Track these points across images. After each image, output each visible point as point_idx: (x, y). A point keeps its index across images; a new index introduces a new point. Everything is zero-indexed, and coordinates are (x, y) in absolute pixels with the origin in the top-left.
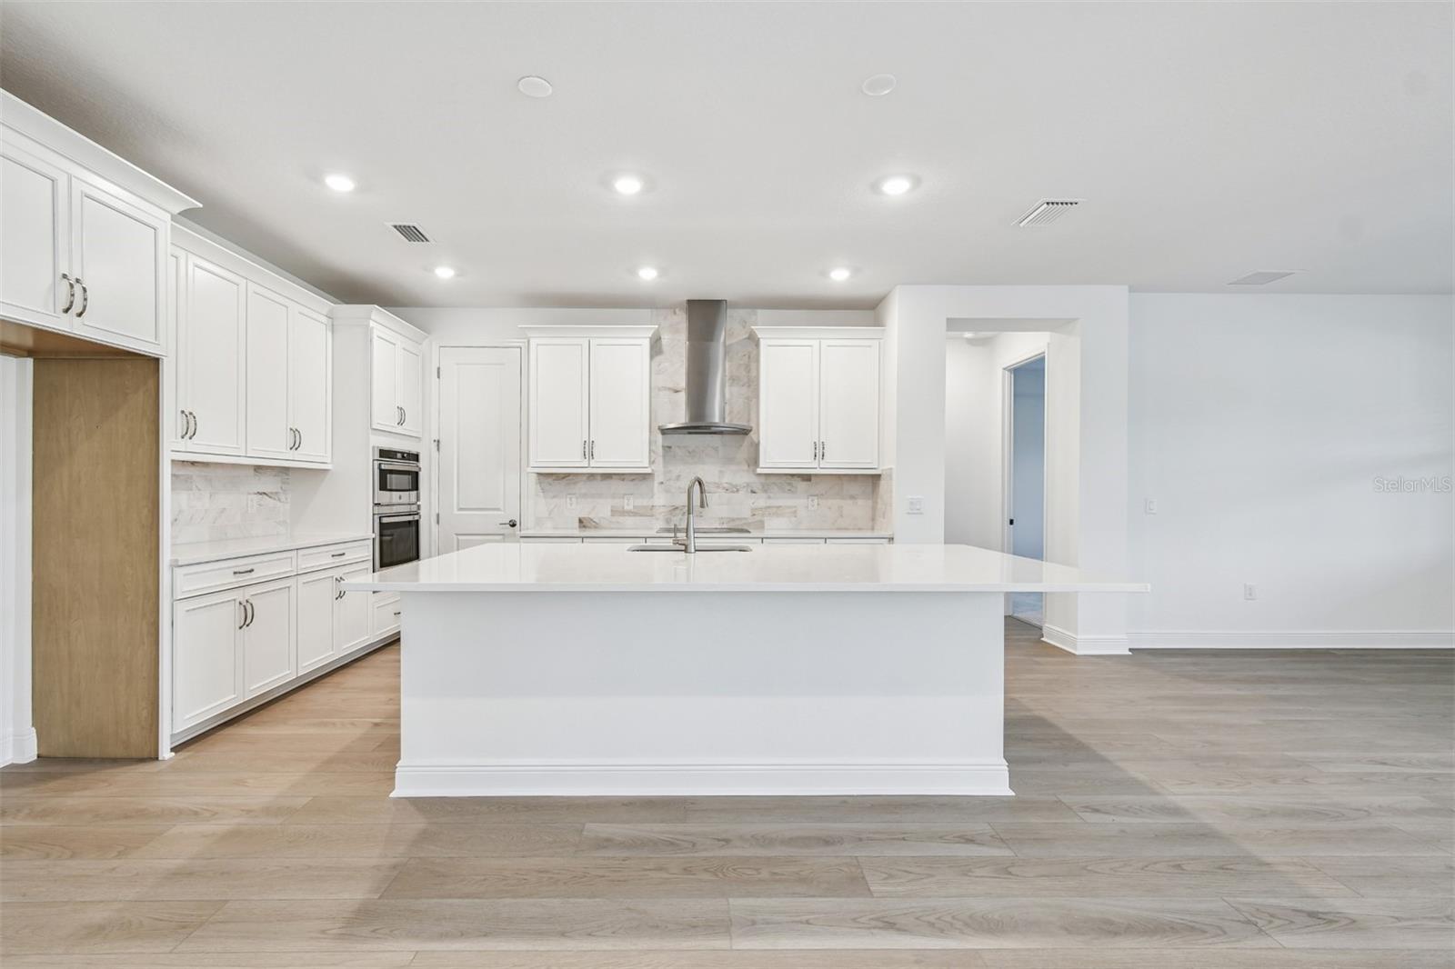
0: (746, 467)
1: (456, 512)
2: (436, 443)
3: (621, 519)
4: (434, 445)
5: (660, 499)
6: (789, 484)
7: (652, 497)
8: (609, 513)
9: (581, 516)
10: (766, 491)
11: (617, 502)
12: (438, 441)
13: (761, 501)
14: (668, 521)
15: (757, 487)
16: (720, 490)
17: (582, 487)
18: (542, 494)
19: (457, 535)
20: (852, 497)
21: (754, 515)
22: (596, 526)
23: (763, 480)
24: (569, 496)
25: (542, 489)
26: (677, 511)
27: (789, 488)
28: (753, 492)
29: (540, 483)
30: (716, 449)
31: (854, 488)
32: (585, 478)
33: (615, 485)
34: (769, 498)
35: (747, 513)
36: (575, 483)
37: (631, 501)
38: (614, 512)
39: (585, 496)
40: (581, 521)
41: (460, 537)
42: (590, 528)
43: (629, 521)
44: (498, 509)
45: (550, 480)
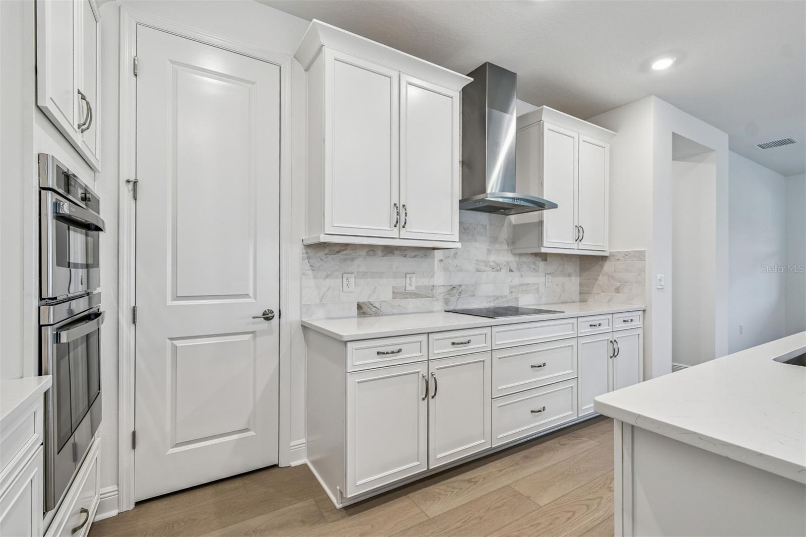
0: (506, 247)
1: (170, 303)
2: (131, 186)
3: (403, 302)
4: (126, 190)
5: (440, 279)
6: (534, 263)
7: (432, 276)
8: (391, 295)
9: (361, 300)
10: (519, 270)
11: (399, 282)
12: (135, 183)
13: (516, 279)
14: (447, 302)
15: (514, 266)
16: (488, 269)
17: (361, 264)
18: (310, 272)
19: (171, 339)
20: (570, 275)
21: (512, 292)
22: (378, 313)
23: (517, 259)
24: (344, 275)
25: (311, 266)
26: (455, 291)
27: (533, 266)
28: (511, 271)
29: (308, 258)
30: (485, 227)
31: (571, 268)
32: (364, 253)
33: (397, 263)
34: (522, 276)
35: (506, 292)
36: (353, 259)
37: (414, 279)
38: (396, 294)
39: (364, 275)
40: (359, 307)
41: (179, 343)
42: (370, 315)
43: (411, 304)
44: (247, 296)
45: (321, 254)
